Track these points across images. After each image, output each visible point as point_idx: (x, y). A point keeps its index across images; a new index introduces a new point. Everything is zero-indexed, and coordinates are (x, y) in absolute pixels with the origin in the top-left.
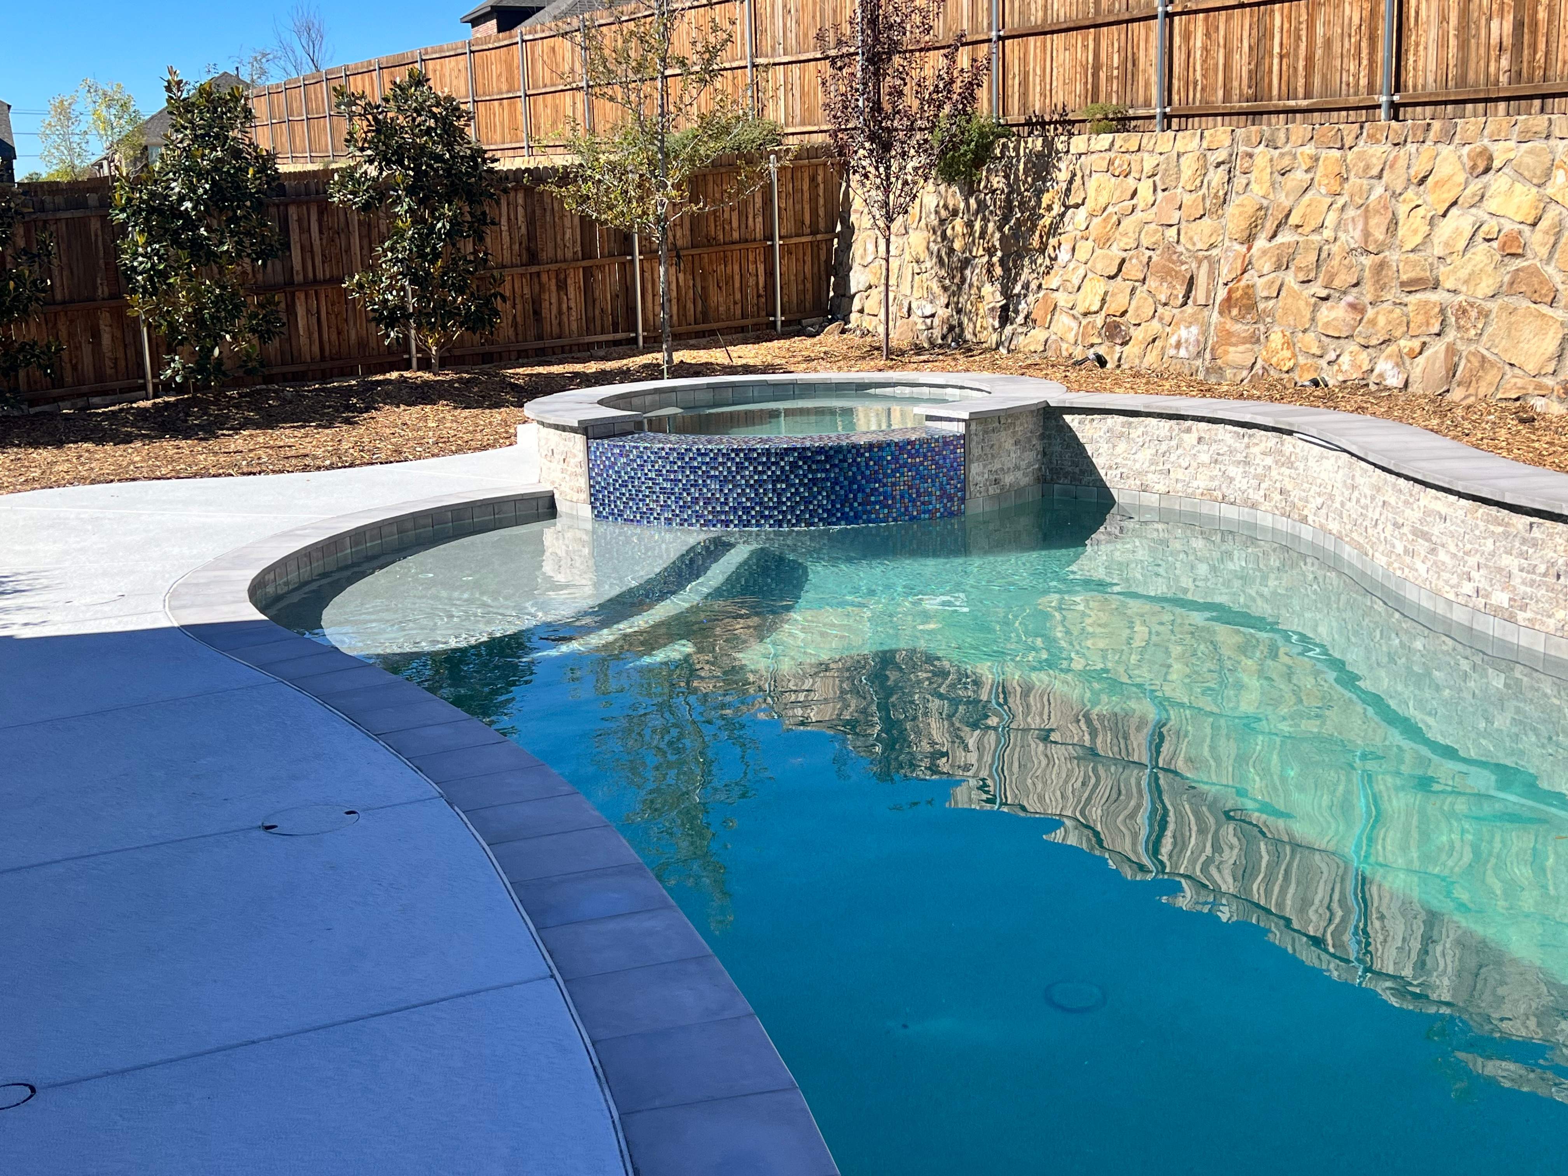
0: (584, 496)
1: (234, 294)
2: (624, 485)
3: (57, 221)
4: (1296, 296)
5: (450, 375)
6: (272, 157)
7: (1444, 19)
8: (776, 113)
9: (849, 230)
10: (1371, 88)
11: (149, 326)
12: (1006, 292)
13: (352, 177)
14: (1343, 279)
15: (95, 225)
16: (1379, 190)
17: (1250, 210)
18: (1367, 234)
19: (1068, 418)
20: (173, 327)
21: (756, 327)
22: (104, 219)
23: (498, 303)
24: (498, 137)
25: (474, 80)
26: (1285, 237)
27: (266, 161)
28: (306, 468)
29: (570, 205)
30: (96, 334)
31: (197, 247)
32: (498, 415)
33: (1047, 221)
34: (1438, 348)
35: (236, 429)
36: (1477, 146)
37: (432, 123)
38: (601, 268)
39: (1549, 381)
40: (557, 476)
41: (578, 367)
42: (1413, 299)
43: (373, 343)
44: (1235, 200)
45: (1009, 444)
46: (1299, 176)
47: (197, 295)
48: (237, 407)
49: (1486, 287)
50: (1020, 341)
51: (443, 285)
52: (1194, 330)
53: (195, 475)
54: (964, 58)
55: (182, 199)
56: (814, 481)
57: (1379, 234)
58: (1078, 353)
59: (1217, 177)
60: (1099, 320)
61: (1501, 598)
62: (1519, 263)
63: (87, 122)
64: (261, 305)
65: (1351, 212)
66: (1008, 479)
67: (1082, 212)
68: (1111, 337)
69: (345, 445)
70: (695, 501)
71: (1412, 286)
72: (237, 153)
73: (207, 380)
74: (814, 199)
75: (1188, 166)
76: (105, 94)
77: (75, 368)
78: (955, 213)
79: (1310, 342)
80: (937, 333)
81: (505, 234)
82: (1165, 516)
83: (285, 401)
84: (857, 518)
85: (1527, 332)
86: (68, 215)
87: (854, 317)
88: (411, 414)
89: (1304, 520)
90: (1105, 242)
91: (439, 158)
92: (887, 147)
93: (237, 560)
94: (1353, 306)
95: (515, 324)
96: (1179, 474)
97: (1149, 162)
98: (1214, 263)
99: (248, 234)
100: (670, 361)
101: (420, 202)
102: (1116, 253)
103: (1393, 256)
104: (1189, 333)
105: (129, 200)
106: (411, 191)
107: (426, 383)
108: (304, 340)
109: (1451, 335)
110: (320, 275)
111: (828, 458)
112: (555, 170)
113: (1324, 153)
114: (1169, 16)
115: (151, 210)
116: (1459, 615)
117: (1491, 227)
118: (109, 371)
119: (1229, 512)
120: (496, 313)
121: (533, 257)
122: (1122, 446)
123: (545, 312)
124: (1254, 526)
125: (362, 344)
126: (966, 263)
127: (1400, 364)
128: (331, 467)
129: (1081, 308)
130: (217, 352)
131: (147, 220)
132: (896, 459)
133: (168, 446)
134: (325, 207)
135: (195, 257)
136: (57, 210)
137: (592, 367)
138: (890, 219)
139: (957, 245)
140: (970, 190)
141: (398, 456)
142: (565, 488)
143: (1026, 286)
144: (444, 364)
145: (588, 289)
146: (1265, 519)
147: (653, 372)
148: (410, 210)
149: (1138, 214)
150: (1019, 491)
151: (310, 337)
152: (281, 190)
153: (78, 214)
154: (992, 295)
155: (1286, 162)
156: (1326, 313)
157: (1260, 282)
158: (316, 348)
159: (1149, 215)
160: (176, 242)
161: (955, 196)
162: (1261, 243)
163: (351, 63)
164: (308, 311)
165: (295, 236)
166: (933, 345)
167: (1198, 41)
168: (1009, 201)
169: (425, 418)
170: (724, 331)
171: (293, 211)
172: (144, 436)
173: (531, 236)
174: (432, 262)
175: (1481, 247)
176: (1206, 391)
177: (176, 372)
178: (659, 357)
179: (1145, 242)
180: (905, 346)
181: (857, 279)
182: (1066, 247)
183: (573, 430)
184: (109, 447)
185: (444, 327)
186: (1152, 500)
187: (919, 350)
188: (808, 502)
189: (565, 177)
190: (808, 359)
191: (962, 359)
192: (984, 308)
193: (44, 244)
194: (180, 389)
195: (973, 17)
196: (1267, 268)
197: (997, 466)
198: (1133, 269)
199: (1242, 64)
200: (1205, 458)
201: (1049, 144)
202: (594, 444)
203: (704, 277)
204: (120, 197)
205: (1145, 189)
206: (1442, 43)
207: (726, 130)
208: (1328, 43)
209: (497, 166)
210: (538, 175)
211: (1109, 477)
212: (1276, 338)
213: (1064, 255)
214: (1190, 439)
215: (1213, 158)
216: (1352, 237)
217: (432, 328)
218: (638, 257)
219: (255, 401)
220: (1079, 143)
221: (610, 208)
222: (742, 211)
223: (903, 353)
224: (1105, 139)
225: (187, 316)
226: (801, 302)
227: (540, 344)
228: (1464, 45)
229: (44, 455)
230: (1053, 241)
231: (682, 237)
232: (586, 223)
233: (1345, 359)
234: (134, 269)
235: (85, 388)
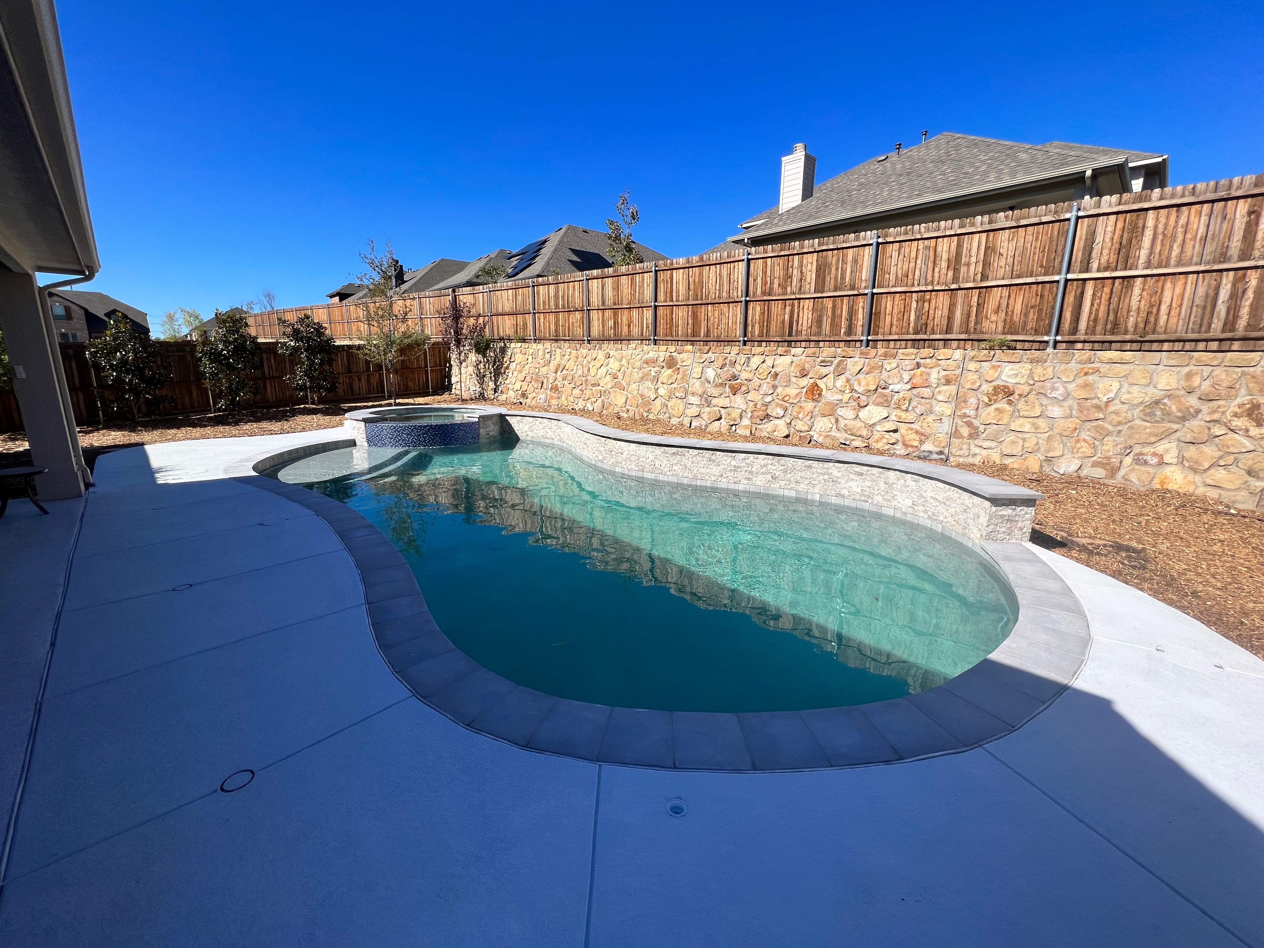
0: (365, 440)
1: (243, 381)
2: (377, 436)
3: (173, 356)
4: (567, 387)
5: (322, 406)
6: (256, 338)
7: (599, 320)
8: (428, 331)
9: (451, 366)
10: (583, 336)
11: (212, 391)
12: (495, 384)
13: (285, 345)
14: (579, 383)
15: (189, 357)
16: (585, 361)
17: (556, 365)
18: (583, 372)
19: (507, 417)
20: (221, 391)
21: (423, 393)
22: (193, 356)
23: (337, 385)
24: (338, 334)
25: (330, 316)
26: (565, 372)
27: (254, 339)
28: (272, 434)
29: (361, 356)
30: (191, 393)
31: (229, 366)
32: (338, 418)
33: (505, 365)
34: (600, 400)
35: (246, 423)
36: (606, 351)
37: (312, 330)
38: (373, 375)
39: (624, 409)
40: (356, 434)
41: (366, 404)
42: (594, 388)
43: (295, 396)
44: (552, 362)
45: (491, 424)
46: (567, 357)
47: (230, 381)
48: (246, 416)
49: (610, 386)
50: (500, 398)
51: (319, 379)
52: (544, 395)
53: (231, 437)
54: (481, 320)
55: (222, 350)
56: (435, 434)
57: (586, 372)
58: (515, 401)
59: (548, 356)
60: (520, 392)
61: (600, 458)
62: (616, 380)
63: (181, 321)
64: (253, 384)
65: (579, 366)
66: (491, 433)
67: (514, 364)
68: (523, 397)
69: (285, 427)
70: (400, 440)
71: (594, 385)
72: (243, 336)
73: (234, 407)
74: (440, 357)
75: (541, 352)
76: (188, 313)
77: (182, 404)
78: (480, 362)
79: (571, 399)
80: (477, 395)
81: (340, 364)
82: (533, 442)
83: (264, 414)
84: (448, 444)
85: (619, 397)
86: (178, 354)
87: (453, 390)
88: (309, 418)
89: (564, 442)
90: (521, 372)
91: (316, 341)
92: (459, 343)
93: (248, 460)
94: (581, 390)
95: (344, 391)
96: (535, 431)
97: (531, 351)
98: (548, 378)
99: (248, 362)
100: (395, 402)
101: (309, 354)
102: (523, 374)
103: (589, 378)
104: (543, 396)
105: (202, 350)
106: (306, 350)
107: (313, 408)
108: (270, 395)
109: (603, 397)
110: (275, 375)
111: (439, 428)
112: (355, 346)
113: (573, 351)
114: (534, 313)
115: (211, 353)
116: (593, 462)
117: (610, 371)
118: (196, 405)
119: (548, 441)
120: (337, 387)
121: (349, 371)
122: (521, 425)
123: (354, 388)
124: (553, 444)
125: (291, 397)
126: (484, 376)
127: (592, 405)
128: (280, 433)
129: (515, 389)
130: (238, 398)
131: (210, 357)
132: (458, 428)
133: (221, 428)
134: (276, 354)
135: (228, 369)
136: (173, 352)
137: (370, 404)
138: (461, 363)
139: (482, 371)
140: (484, 356)
141: (304, 430)
142: (359, 437)
143: (501, 383)
144: (320, 403)
145: (368, 381)
146: (556, 443)
147: (390, 405)
148: (306, 356)
149: (529, 365)
150: (495, 437)
151: (272, 394)
152: (260, 348)
153: (182, 354)
154: (492, 385)
155: (564, 353)
156: (575, 392)
157: (559, 384)
158: (274, 398)
159: (531, 365)
160: (221, 363)
161: (480, 357)
162: (559, 373)
163: (285, 308)
164: (271, 387)
165: (265, 363)
166: (476, 398)
167: (542, 320)
168: (495, 359)
169: (313, 419)
170: (412, 394)
171: (264, 355)
172: (211, 426)
173: (349, 365)
174: (315, 372)
175: (608, 376)
176: (546, 411)
177: (222, 405)
178: (392, 401)
179: (531, 372)
180: (468, 398)
181: (454, 380)
182: (511, 373)
183: (361, 421)
184: (198, 429)
185: (319, 391)
186: (529, 438)
187: (472, 399)
188: (433, 440)
189: (359, 347)
190: (439, 402)
191: (484, 402)
192: (489, 388)
193: (170, 363)
194: (224, 410)
195: (483, 309)
196: (561, 380)
197: (488, 430)
198: (528, 379)
199: (553, 327)
200: (541, 427)
201: (505, 344)
202: (367, 425)
203: (406, 378)
204: (199, 349)
205: (530, 358)
206: (599, 326)
207: (410, 336)
208: (573, 323)
209: (336, 344)
210: (350, 347)
211: (518, 433)
212: (563, 398)
213: (510, 375)
214: (538, 423)
215: (547, 351)
216: (580, 372)
217: (315, 392)
218: (385, 372)
219: (253, 414)
220: (513, 345)
221: (374, 357)
222: (418, 359)
223: (467, 400)
224: (520, 344)
225: (226, 387)
226: (437, 386)
227: (353, 397)
228: (603, 327)
229: (173, 431)
230: (507, 371)
231: (398, 366)
232: (367, 363)
233: (580, 403)
234: (205, 372)
235: (187, 410)
